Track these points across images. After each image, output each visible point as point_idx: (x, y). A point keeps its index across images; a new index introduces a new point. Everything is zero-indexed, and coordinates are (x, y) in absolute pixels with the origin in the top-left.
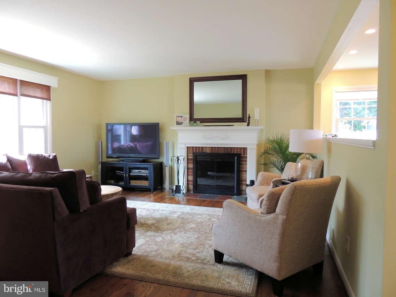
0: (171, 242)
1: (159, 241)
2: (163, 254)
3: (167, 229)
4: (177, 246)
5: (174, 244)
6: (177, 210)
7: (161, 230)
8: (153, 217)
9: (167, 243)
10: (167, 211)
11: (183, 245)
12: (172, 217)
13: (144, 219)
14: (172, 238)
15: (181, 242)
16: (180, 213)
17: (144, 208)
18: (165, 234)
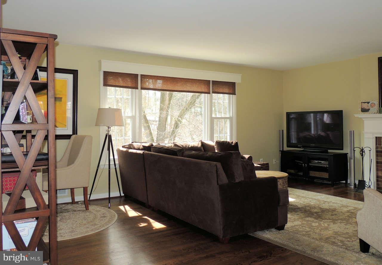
0: (326, 229)
1: (315, 226)
2: (312, 235)
3: (328, 219)
4: (330, 232)
5: (328, 231)
6: (350, 205)
7: (321, 218)
8: (319, 207)
9: (321, 228)
10: (339, 205)
11: (336, 233)
12: (342, 210)
13: (310, 208)
14: (328, 226)
15: (335, 230)
16: (352, 208)
17: (316, 198)
18: (324, 222)
